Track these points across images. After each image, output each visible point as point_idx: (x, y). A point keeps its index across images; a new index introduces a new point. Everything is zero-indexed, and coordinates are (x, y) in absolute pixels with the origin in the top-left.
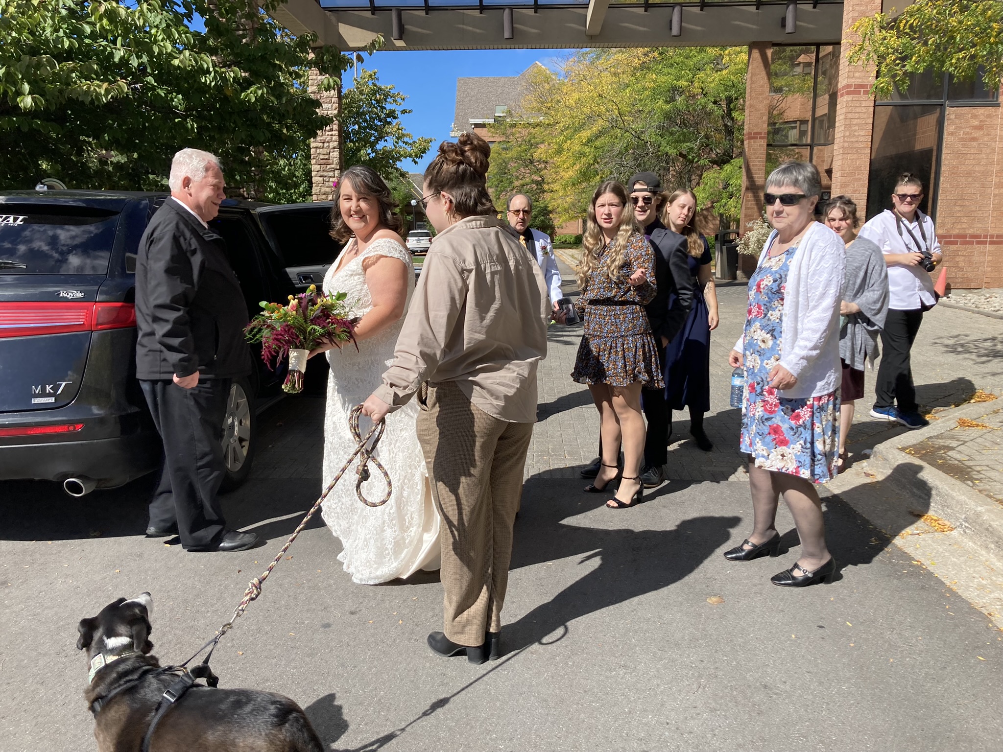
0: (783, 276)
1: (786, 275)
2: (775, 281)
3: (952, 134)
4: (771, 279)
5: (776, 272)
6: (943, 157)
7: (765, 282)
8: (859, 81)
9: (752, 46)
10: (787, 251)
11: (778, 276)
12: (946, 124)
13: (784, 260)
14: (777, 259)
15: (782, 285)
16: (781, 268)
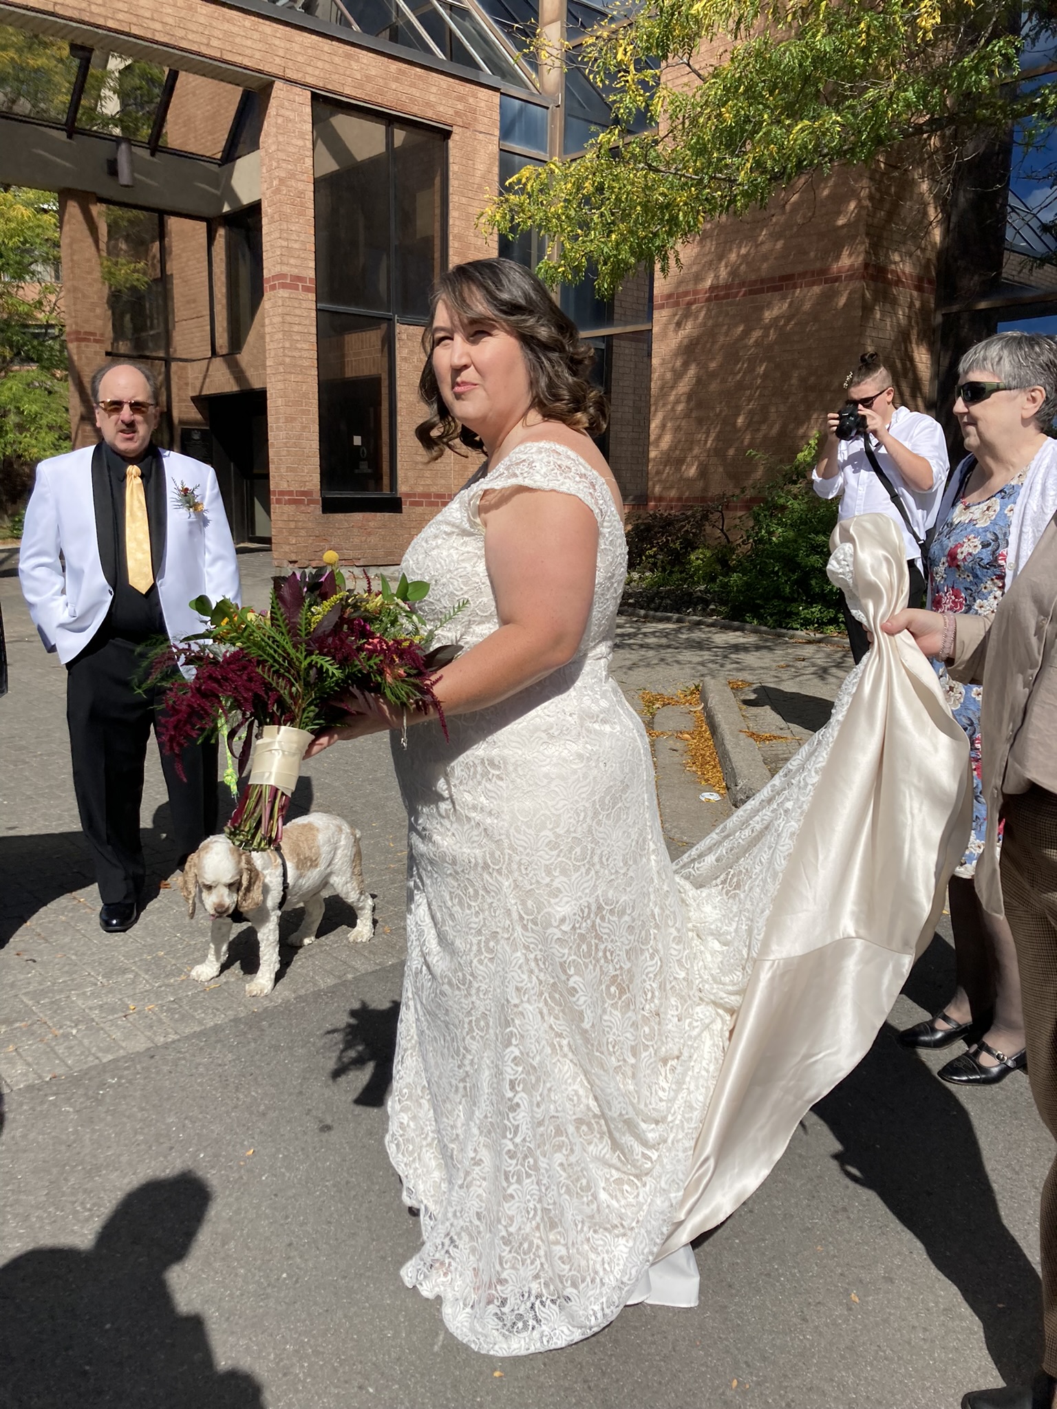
0: (1000, 536)
1: (1005, 535)
2: (985, 545)
3: (405, 359)
4: (977, 542)
5: (986, 530)
6: (398, 389)
7: (966, 549)
8: (295, 271)
9: (65, 195)
10: (1000, 491)
11: (990, 536)
12: (397, 345)
13: (998, 508)
14: (984, 506)
15: (1001, 551)
16: (994, 523)
